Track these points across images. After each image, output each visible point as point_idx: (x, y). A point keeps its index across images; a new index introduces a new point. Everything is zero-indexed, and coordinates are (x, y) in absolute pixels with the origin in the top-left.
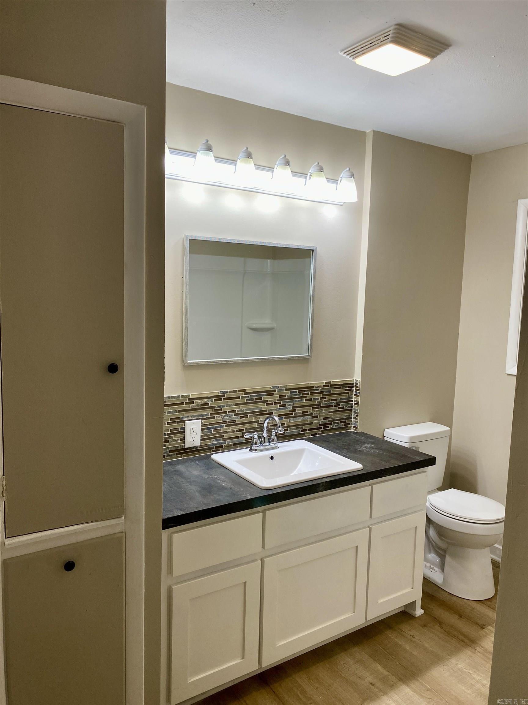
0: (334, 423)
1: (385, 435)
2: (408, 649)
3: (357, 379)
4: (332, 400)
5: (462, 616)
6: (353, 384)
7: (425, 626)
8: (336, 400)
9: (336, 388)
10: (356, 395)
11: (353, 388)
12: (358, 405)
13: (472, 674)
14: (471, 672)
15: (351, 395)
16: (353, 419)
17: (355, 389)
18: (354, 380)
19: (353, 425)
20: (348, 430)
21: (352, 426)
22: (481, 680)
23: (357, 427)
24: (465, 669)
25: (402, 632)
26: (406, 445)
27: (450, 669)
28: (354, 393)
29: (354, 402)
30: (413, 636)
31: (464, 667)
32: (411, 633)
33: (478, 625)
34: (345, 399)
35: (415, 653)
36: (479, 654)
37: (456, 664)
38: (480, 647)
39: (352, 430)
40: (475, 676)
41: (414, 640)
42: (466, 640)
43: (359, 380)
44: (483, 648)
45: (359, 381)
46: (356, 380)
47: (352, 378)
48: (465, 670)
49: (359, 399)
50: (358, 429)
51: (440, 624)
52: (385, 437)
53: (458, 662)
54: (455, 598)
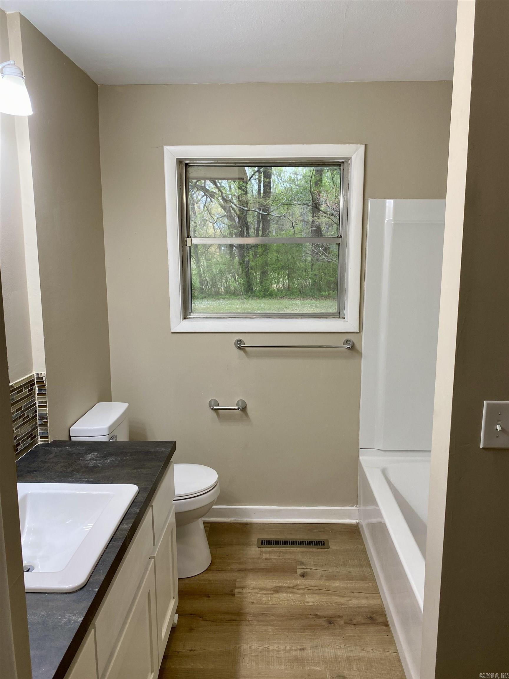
0: (22, 442)
1: (71, 435)
2: (201, 667)
3: (40, 373)
4: (17, 410)
5: (208, 594)
6: (34, 380)
7: (191, 630)
8: (21, 408)
9: (18, 392)
10: (39, 395)
11: (35, 386)
12: (46, 407)
13: (268, 647)
14: (266, 646)
15: (34, 396)
16: (38, 428)
17: (38, 386)
18: (34, 374)
19: (40, 435)
20: (36, 444)
21: (39, 437)
22: (278, 647)
23: (48, 437)
24: (259, 646)
25: (180, 653)
26: (105, 439)
27: (251, 657)
28: (37, 392)
29: (37, 405)
30: (192, 650)
31: (258, 646)
32: (188, 648)
33: (227, 594)
34: (28, 404)
35: (211, 666)
36: (255, 623)
37: (250, 647)
38: (249, 615)
39: (40, 443)
40: (271, 647)
41: (196, 652)
42: (233, 617)
43: (44, 373)
44: (251, 614)
45: (43, 375)
46: (38, 374)
47: (31, 372)
48: (260, 648)
49: (46, 398)
50: (49, 439)
51: (201, 618)
52: (72, 437)
53: (249, 646)
54: (187, 581)
